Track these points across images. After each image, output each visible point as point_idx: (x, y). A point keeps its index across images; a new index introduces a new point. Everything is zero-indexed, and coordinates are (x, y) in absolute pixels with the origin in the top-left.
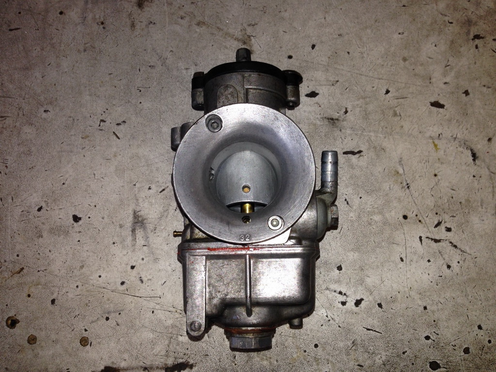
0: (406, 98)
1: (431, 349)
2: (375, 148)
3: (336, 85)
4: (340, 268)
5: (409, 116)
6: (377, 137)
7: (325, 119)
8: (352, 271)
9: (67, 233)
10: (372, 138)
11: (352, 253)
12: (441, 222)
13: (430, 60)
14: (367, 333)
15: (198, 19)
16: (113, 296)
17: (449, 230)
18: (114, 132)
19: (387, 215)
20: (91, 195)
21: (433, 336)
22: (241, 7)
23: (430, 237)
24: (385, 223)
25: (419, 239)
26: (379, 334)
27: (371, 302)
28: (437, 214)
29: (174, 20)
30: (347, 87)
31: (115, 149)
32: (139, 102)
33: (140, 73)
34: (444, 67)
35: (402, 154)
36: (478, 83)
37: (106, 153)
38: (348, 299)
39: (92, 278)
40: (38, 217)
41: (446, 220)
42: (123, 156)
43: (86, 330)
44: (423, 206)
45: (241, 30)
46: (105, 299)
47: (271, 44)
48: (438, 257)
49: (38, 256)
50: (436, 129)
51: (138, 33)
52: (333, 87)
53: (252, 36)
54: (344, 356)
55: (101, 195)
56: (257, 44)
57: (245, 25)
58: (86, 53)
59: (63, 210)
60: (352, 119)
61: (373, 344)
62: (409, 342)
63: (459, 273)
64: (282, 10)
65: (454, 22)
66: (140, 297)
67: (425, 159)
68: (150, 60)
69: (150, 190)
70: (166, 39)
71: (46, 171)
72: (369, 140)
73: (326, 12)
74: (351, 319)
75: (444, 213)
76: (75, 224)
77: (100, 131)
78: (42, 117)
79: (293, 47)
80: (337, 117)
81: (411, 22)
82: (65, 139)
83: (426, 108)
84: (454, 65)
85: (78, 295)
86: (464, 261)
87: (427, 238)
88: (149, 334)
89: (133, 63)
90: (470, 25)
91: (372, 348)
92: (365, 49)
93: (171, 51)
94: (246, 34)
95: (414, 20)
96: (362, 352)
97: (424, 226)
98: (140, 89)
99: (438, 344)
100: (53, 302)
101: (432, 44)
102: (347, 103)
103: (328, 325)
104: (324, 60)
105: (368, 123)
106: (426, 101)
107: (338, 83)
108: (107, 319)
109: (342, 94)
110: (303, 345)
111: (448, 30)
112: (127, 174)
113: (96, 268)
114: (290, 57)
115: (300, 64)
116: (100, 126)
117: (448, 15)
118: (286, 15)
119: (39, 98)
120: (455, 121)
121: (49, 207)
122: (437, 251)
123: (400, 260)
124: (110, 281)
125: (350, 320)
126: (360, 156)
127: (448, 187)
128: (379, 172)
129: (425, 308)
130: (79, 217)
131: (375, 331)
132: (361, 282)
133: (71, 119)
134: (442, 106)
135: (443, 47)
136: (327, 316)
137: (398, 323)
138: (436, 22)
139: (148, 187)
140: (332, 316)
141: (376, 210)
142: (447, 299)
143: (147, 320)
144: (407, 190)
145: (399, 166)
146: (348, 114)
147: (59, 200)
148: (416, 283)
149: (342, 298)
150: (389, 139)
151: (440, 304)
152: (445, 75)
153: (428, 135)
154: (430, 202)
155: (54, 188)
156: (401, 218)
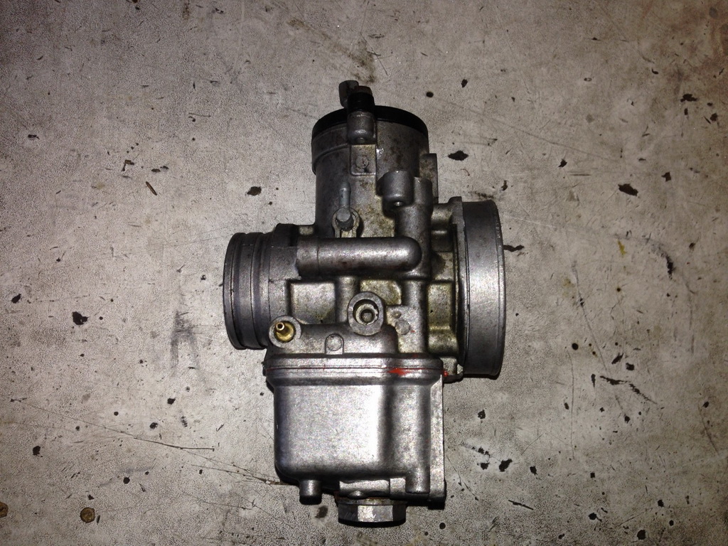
0: (588, 175)
1: (596, 532)
2: (541, 243)
3: (493, 146)
4: (482, 415)
5: (590, 202)
6: (545, 227)
7: (474, 195)
8: (499, 420)
9: (62, 341)
10: (539, 229)
11: (501, 394)
12: (622, 356)
13: (624, 124)
14: (513, 509)
15: (293, 15)
16: (137, 445)
17: (631, 367)
18: (147, 183)
19: (551, 343)
20: (106, 283)
21: (600, 514)
22: (361, 6)
23: (606, 376)
24: (549, 352)
25: (591, 379)
26: (529, 510)
27: (522, 465)
28: (616, 344)
29: (254, 11)
30: (509, 149)
31: (148, 211)
32: (191, 138)
33: (194, 91)
34: (641, 135)
35: (576, 255)
36: (683, 163)
37: (133, 216)
38: (491, 460)
39: (103, 415)
40: (13, 312)
41: (629, 354)
42: (161, 223)
43: (90, 498)
44: (599, 331)
45: (359, 43)
46: (124, 449)
47: (403, 71)
48: (613, 405)
49: (12, 376)
50: (623, 223)
51: (194, 25)
52: (488, 147)
53: (375, 54)
54: (481, 540)
55: (121, 282)
56: (381, 67)
57: (365, 36)
58: (104, 47)
59: (55, 303)
60: (513, 198)
61: (521, 524)
62: (568, 522)
63: (640, 428)
64: (423, 20)
65: (660, 72)
66: (182, 448)
67: (607, 266)
68: (212, 72)
69: (203, 281)
70: (240, 40)
71: (28, 236)
72: (534, 232)
73: (486, 33)
74: (494, 488)
75: (627, 343)
76: (77, 327)
77: (124, 179)
78: (25, 145)
79: (435, 80)
80: (491, 194)
81: (602, 65)
82: (63, 187)
83: (612, 192)
84: (654, 134)
85: (78, 442)
86: (647, 412)
87: (602, 377)
88: (193, 506)
89: (183, 72)
90: (680, 80)
91: (518, 530)
92: (537, 96)
93: (247, 61)
94: (366, 49)
95: (607, 61)
96: (505, 535)
97: (599, 361)
98: (194, 116)
99: (605, 525)
100: (36, 451)
101: (628, 100)
102: (506, 174)
103: (461, 497)
104: (478, 105)
105: (534, 207)
106: (613, 183)
107: (496, 142)
108: (127, 480)
109: (501, 160)
110: (424, 524)
111: (651, 82)
112: (168, 252)
113: (111, 400)
114: (430, 95)
115: (444, 107)
116: (124, 170)
117: (653, 60)
118: (427, 28)
119: (20, 113)
120: (650, 215)
121: (33, 297)
122: (613, 396)
123: (564, 406)
124: (132, 422)
125: (492, 490)
126: (520, 254)
127: (633, 308)
128: (545, 279)
129: (593, 475)
130: (83, 316)
131: (524, 506)
132: (510, 435)
133: (75, 153)
134: (634, 192)
135: (642, 107)
136: (460, 484)
137: (556, 495)
138: (636, 68)
139: (201, 276)
140: (467, 484)
141: (537, 334)
142: (621, 464)
143: (191, 483)
144: (580, 308)
145: (571, 273)
146: (506, 190)
147: (50, 287)
148: (583, 439)
149: (482, 459)
150: (560, 232)
151: (612, 471)
152: (641, 147)
153: (613, 231)
154: (609, 327)
155: (42, 267)
156: (570, 347)
